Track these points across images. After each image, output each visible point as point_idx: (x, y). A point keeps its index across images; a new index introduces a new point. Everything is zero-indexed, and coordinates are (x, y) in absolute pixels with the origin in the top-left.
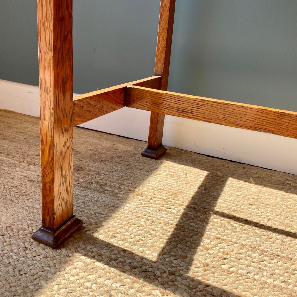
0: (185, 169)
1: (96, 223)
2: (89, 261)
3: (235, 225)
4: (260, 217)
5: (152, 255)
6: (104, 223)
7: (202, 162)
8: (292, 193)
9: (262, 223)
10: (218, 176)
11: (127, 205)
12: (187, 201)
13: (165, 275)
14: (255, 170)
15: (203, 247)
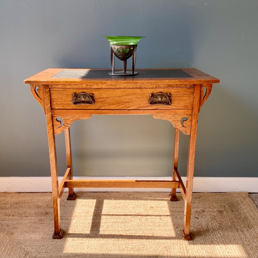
0: (87, 201)
1: (67, 229)
2: (72, 239)
3: (110, 217)
4: (117, 212)
5: (88, 232)
6: (69, 229)
7: (92, 196)
8: (127, 200)
9: (117, 214)
10: (100, 200)
11: (73, 221)
12: (93, 214)
13: (94, 236)
14: (113, 194)
15: (102, 226)
